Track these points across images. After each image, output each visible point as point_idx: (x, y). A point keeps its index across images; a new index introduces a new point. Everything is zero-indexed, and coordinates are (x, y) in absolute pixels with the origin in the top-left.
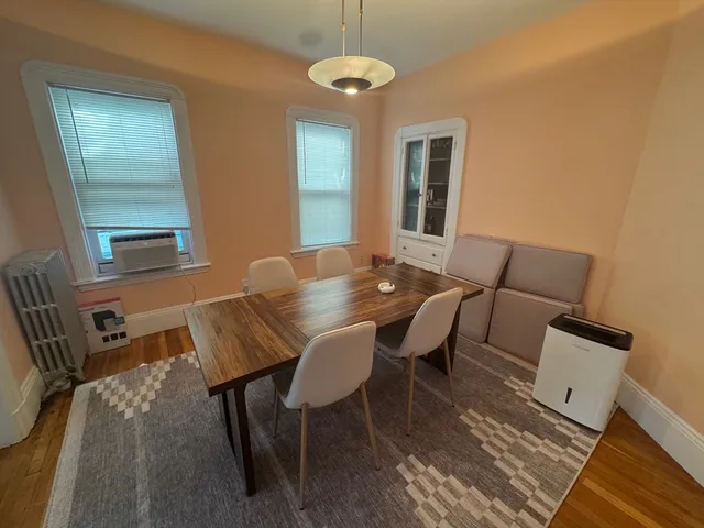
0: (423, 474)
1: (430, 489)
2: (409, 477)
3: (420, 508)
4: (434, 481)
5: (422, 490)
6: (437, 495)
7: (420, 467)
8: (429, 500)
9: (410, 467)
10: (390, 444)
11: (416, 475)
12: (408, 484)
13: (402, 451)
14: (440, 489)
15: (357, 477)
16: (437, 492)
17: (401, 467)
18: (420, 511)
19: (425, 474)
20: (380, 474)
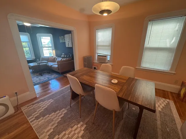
0: (81, 129)
1: (77, 132)
2: (79, 126)
3: (71, 129)
4: (79, 133)
5: (76, 129)
6: (75, 134)
7: (83, 128)
8: (73, 131)
9: (82, 126)
10: (88, 119)
11: (80, 127)
12: (77, 125)
13: (87, 123)
14: (77, 135)
15: (77, 114)
16: (76, 134)
17: (82, 123)
18: (70, 129)
19: (81, 130)
20: (79, 118)
